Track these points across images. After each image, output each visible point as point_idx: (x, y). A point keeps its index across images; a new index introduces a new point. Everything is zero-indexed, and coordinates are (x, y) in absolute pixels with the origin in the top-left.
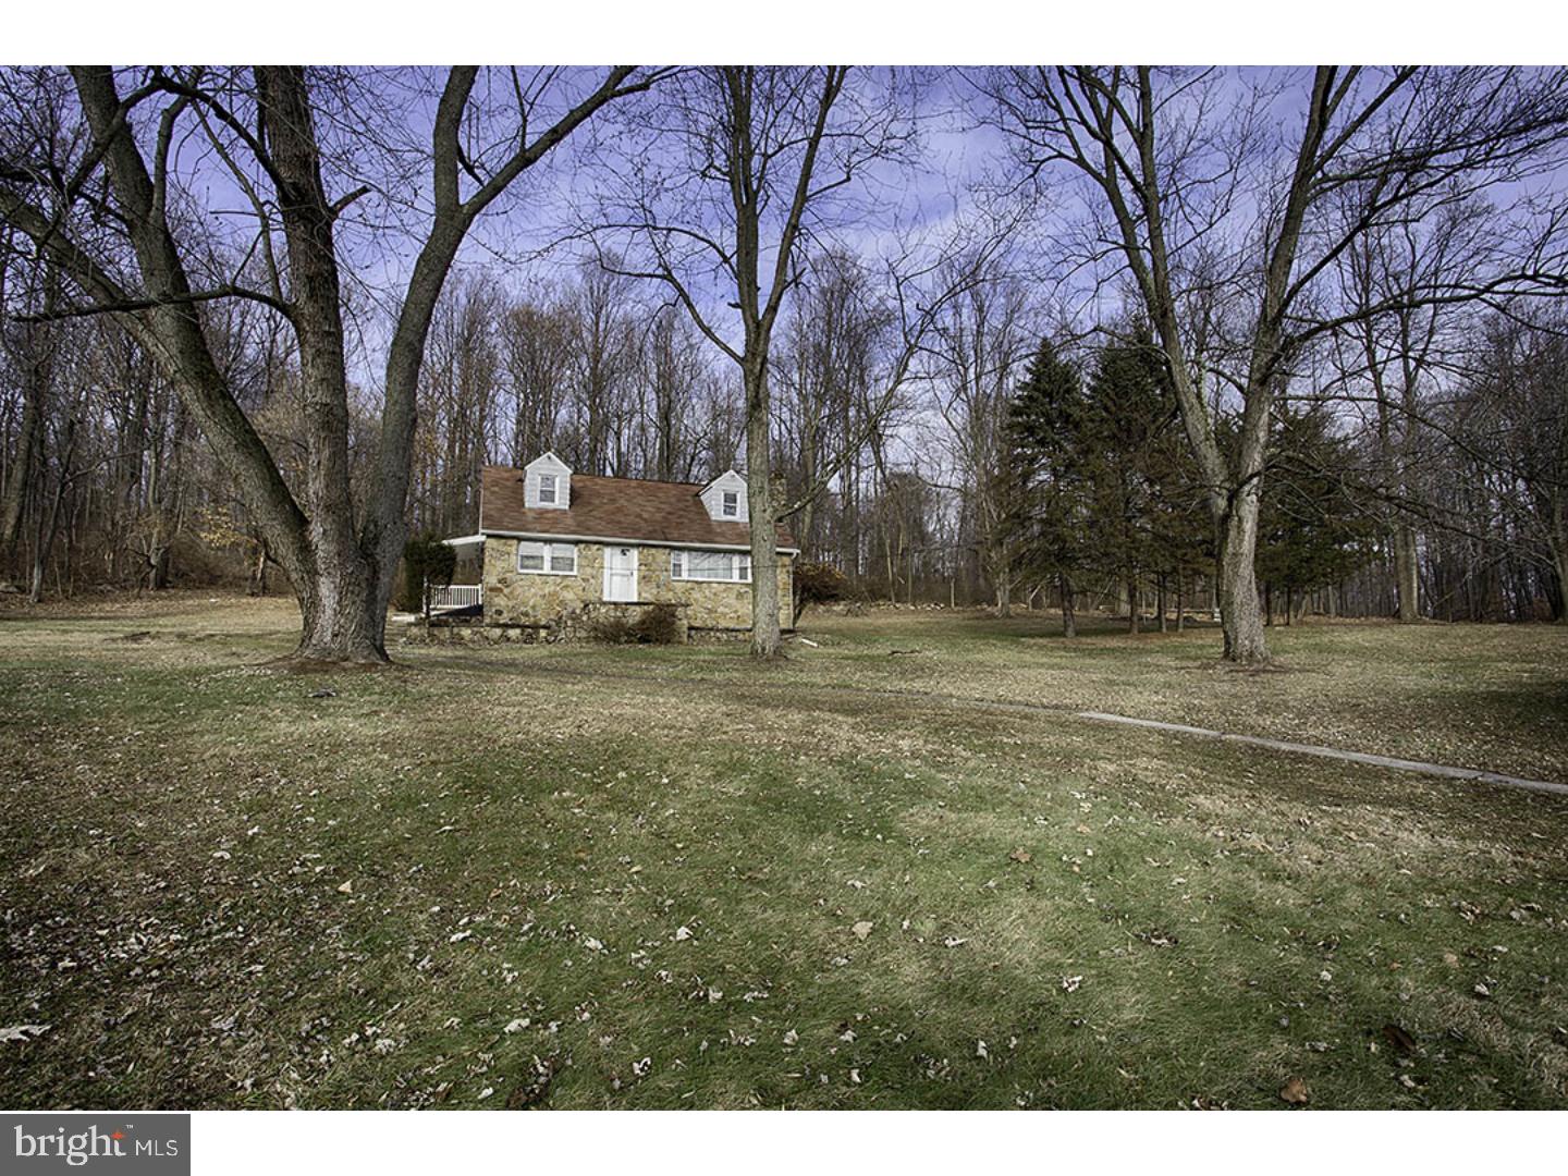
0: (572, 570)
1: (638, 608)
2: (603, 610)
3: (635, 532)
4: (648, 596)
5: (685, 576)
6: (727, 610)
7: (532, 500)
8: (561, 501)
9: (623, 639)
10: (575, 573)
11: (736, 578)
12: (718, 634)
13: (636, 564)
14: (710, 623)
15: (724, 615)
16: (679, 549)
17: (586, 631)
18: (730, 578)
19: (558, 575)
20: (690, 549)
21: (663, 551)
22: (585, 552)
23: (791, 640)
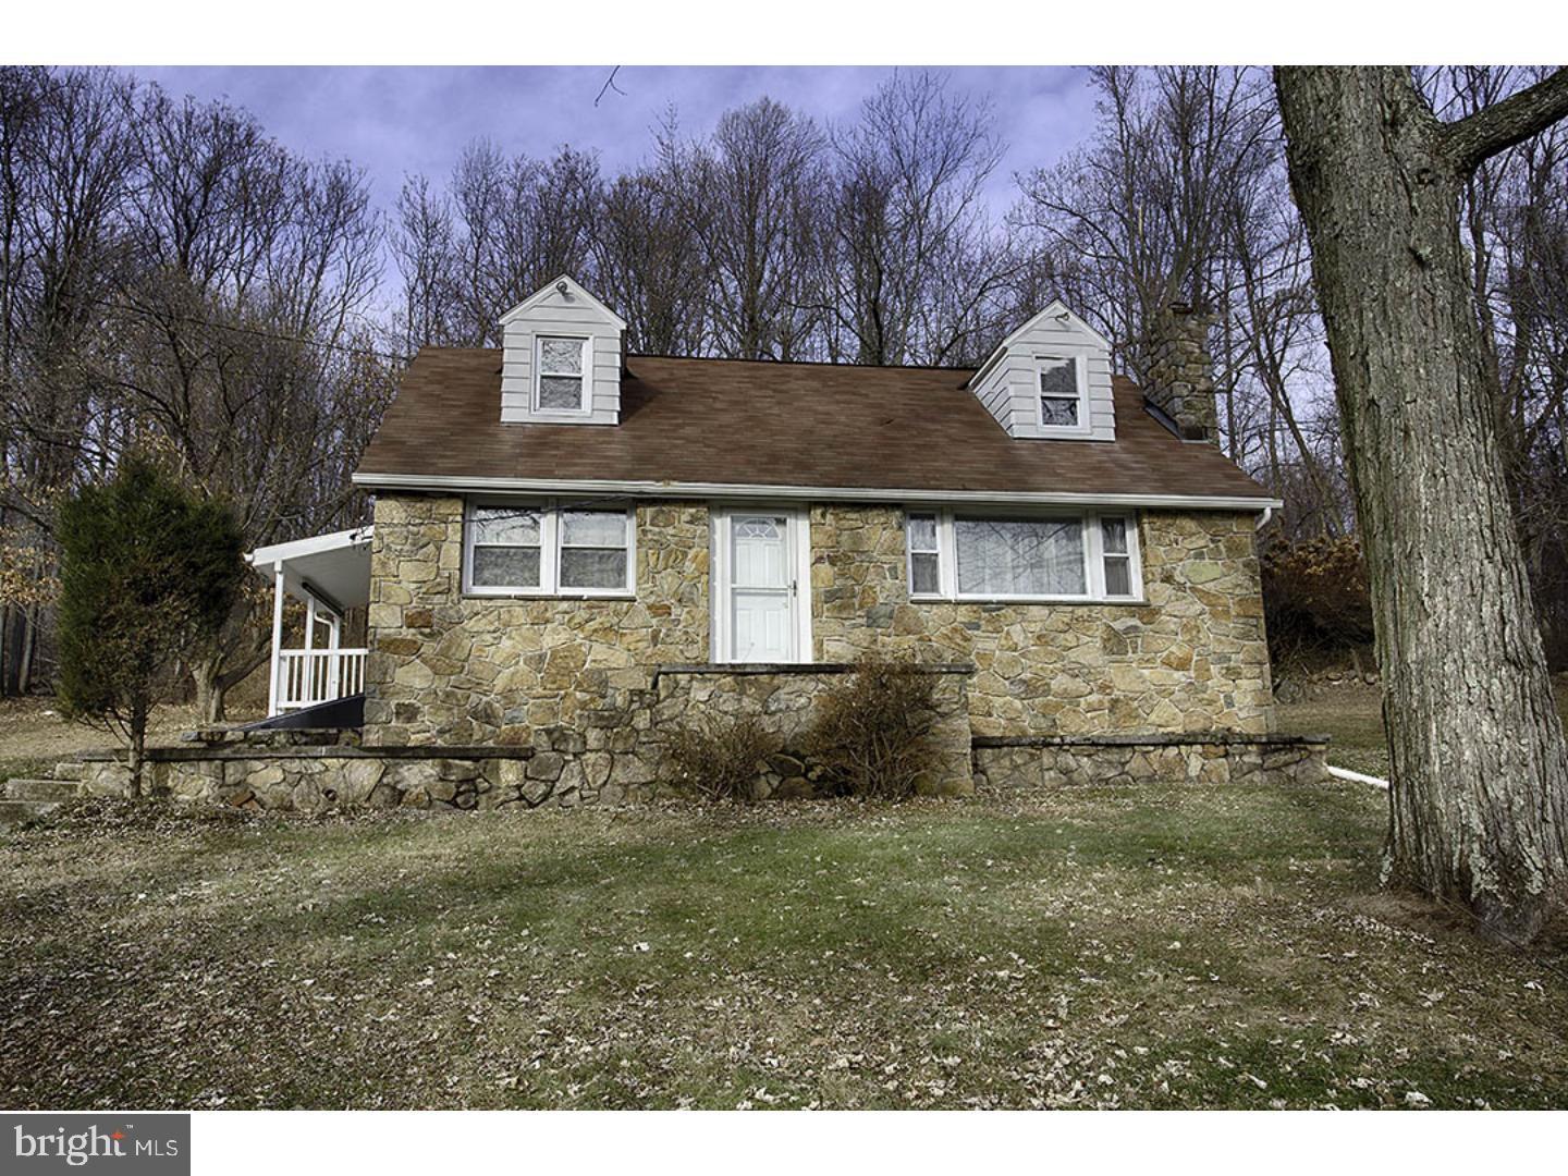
0: (621, 584)
1: (812, 687)
2: (700, 693)
3: (802, 469)
4: (839, 650)
5: (948, 588)
6: (1079, 685)
7: (519, 406)
8: (599, 404)
9: (764, 786)
10: (630, 590)
11: (1097, 589)
12: (1069, 760)
13: (805, 558)
14: (1030, 725)
15: (1073, 699)
16: (925, 513)
17: (647, 761)
18: (1084, 592)
19: (579, 599)
20: (959, 512)
21: (882, 520)
22: (657, 529)
23: (1291, 771)
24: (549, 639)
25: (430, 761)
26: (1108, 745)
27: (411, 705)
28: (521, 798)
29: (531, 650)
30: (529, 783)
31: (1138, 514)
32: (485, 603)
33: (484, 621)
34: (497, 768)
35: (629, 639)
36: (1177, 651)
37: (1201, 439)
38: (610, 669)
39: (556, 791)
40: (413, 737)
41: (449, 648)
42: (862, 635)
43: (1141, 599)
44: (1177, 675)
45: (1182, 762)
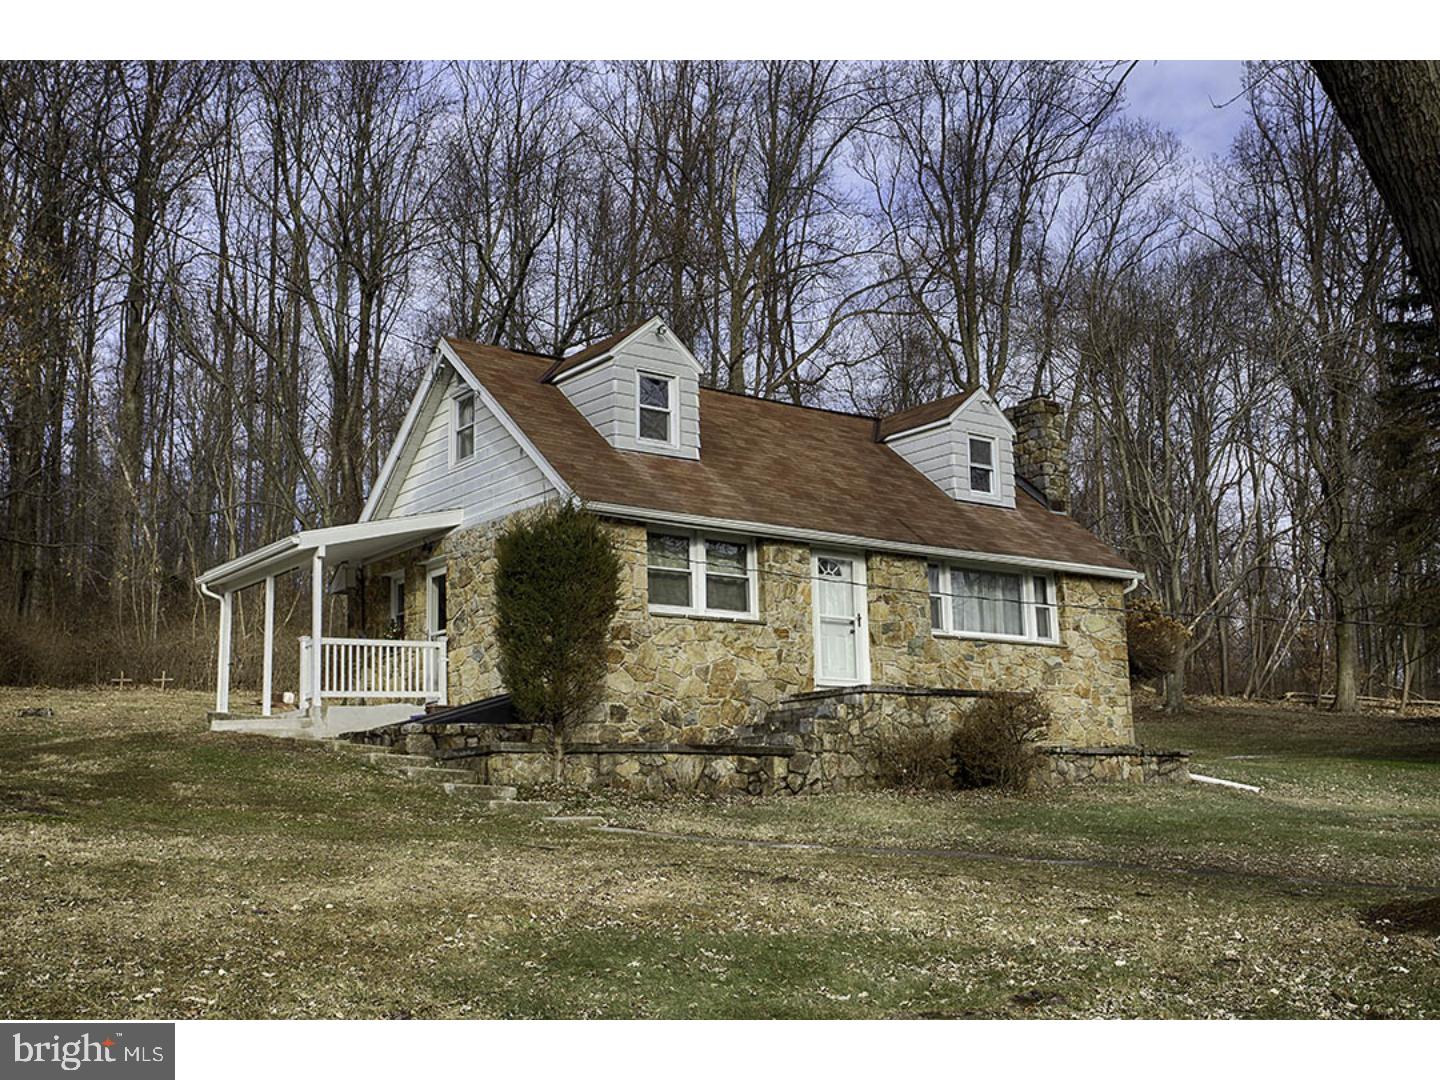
0: (749, 609)
1: (947, 705)
4: (895, 675)
5: (948, 627)
8: (684, 438)
9: (926, 780)
10: (754, 614)
11: (1033, 632)
13: (864, 597)
16: (935, 564)
17: (859, 760)
18: (1021, 634)
19: (730, 621)
20: (953, 565)
21: (916, 569)
22: (778, 565)
23: (1173, 775)
24: (711, 654)
25: (730, 758)
26: (1083, 755)
27: (620, 707)
28: (788, 786)
29: (697, 663)
30: (791, 776)
31: (1058, 576)
32: (667, 620)
33: (667, 636)
34: (772, 763)
35: (763, 657)
36: (1081, 682)
37: (1060, 510)
38: (752, 681)
39: (808, 782)
40: (623, 735)
41: (644, 658)
42: (905, 660)
43: (1058, 642)
44: (1083, 701)
45: (1120, 767)
